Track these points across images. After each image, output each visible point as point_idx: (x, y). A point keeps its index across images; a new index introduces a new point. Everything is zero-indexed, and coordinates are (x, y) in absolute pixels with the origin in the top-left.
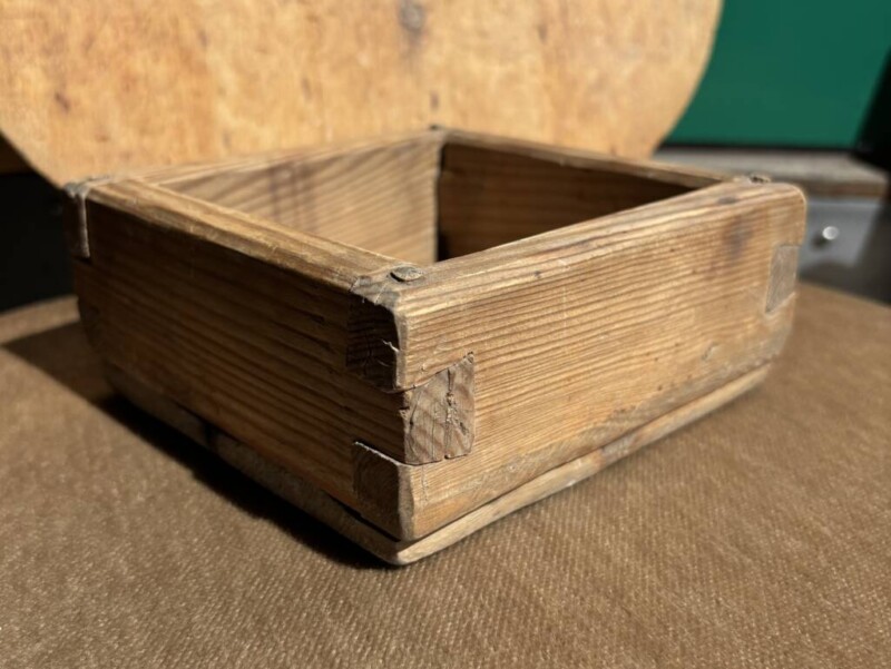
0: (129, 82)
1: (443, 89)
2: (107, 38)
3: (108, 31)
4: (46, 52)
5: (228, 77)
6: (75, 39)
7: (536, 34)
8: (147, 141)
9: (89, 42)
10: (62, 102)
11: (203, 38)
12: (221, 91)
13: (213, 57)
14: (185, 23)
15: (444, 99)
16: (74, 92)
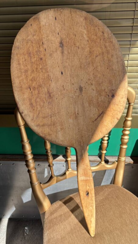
0: (96, 35)
1: (57, 36)
2: (99, 40)
3: (99, 41)
4: (105, 38)
5: (85, 36)
6: (102, 40)
7: (44, 43)
8: (94, 28)
9: (101, 40)
11: (88, 41)
13: (87, 39)
14: (90, 43)
15: (57, 34)
16: (102, 34)
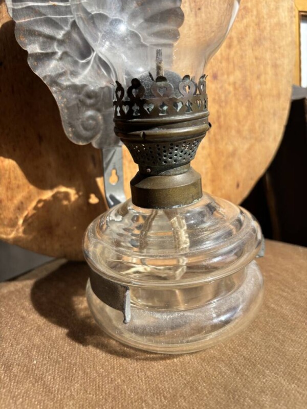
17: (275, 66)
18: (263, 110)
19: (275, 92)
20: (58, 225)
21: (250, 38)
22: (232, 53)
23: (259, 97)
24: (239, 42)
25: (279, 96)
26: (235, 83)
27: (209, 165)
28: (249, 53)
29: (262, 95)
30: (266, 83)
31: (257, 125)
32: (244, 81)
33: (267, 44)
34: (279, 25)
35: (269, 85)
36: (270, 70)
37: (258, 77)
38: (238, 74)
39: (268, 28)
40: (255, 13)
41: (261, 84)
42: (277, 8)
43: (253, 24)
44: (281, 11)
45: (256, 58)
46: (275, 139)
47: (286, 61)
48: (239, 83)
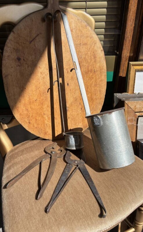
0: (36, 120)
1: (70, 116)
2: (34, 115)
4: (28, 118)
6: (30, 116)
7: (81, 109)
8: (38, 126)
10: (29, 123)
12: (46, 120)
13: (45, 116)
14: (42, 113)
17: (100, 91)
18: (96, 102)
19: (100, 98)
20: (47, 132)
21: (93, 85)
22: (88, 89)
23: (95, 99)
24: (90, 86)
25: (101, 99)
26: (89, 97)
27: (82, 117)
28: (93, 89)
29: (96, 99)
30: (97, 96)
31: (95, 107)
32: (91, 96)
33: (98, 86)
34: (101, 80)
35: (98, 96)
36: (99, 92)
37: (95, 94)
38: (90, 94)
39: (98, 82)
40: (95, 78)
41: (96, 96)
42: (101, 76)
43: (94, 81)
44: (102, 77)
45: (95, 90)
46: (99, 110)
47: (103, 89)
48: (90, 97)
